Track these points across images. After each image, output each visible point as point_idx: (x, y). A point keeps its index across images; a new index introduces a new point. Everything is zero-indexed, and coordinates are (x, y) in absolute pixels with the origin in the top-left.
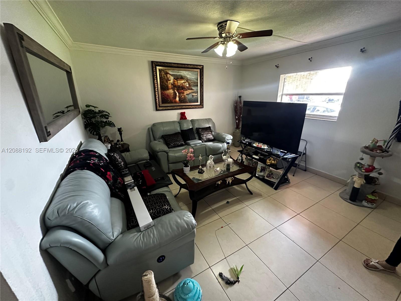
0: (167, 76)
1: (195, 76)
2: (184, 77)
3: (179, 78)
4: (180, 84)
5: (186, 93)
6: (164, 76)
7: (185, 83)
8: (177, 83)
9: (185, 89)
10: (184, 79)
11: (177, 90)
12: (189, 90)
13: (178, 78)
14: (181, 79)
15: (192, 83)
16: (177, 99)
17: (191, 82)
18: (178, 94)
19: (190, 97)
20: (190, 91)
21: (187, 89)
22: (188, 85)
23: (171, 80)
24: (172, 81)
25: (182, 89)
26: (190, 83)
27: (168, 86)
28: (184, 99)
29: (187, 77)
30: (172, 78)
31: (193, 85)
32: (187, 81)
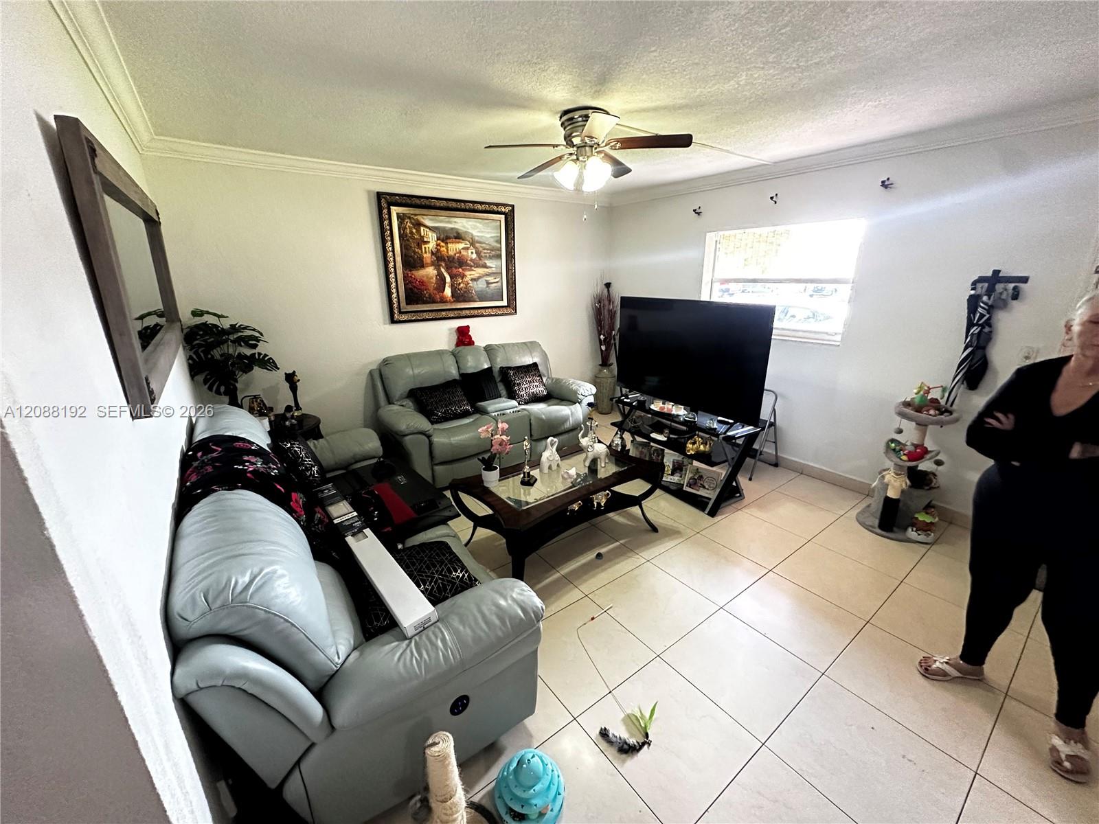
0: (419, 231)
1: (492, 231)
2: (463, 235)
3: (452, 236)
4: (455, 252)
5: (470, 275)
6: (411, 233)
7: (467, 249)
8: (447, 249)
9: (468, 265)
10: (463, 240)
11: (447, 269)
12: (477, 267)
13: (448, 238)
14: (457, 240)
15: (486, 251)
16: (448, 292)
17: (481, 247)
18: (448, 279)
19: (481, 285)
20: (481, 271)
21: (471, 266)
22: (474, 256)
23: (429, 242)
24: (431, 246)
25: (461, 267)
26: (481, 249)
27: (421, 258)
28: (465, 292)
29: (472, 234)
30: (432, 238)
31: (488, 255)
32: (473, 244)
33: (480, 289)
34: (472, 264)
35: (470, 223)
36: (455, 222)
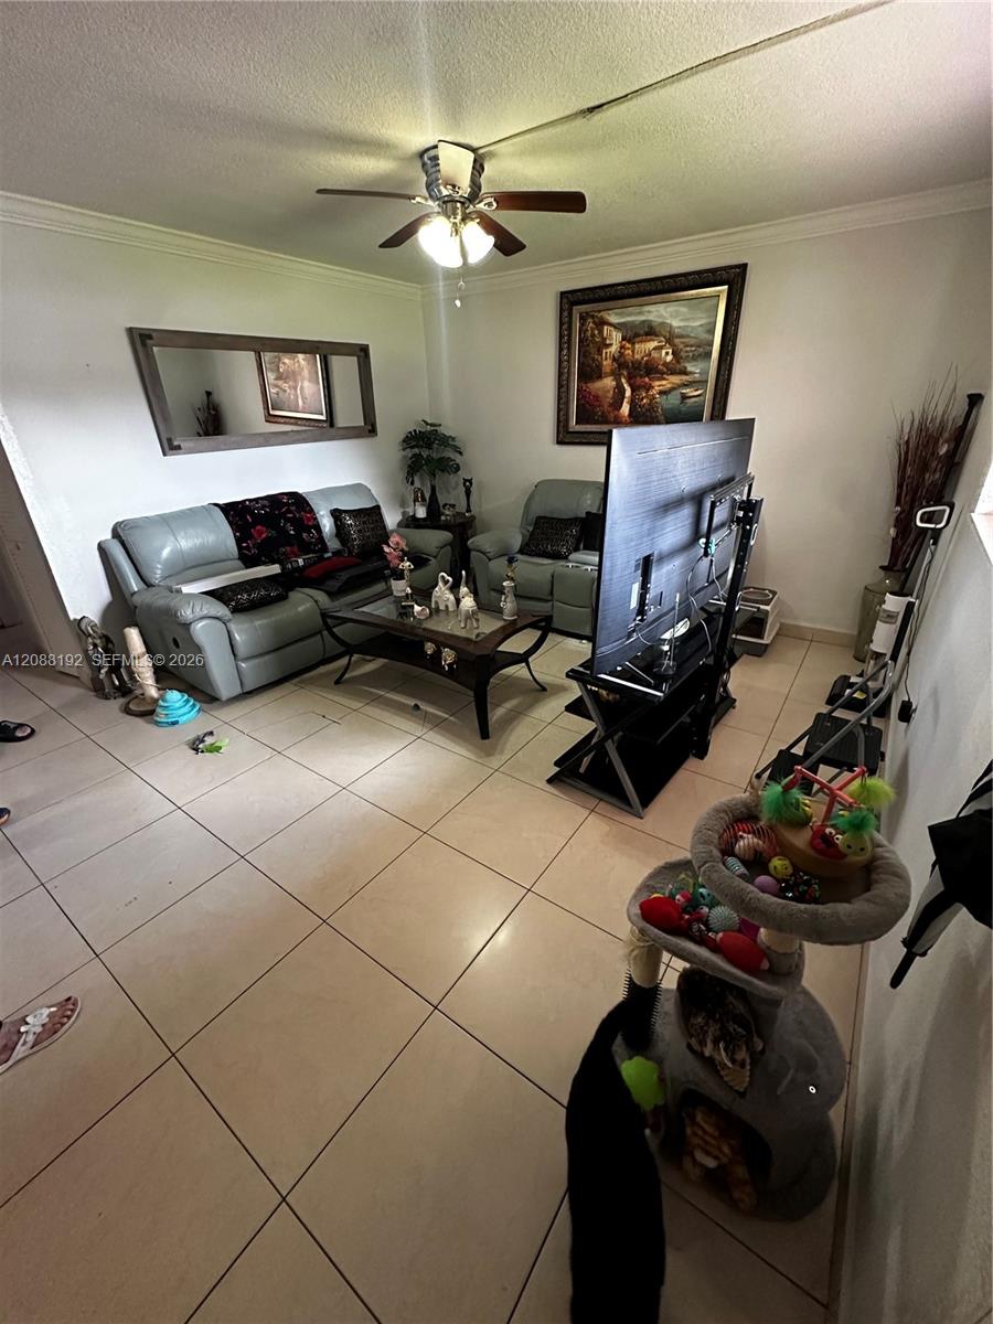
0: (601, 332)
1: (703, 316)
2: (657, 330)
3: (642, 332)
4: (643, 354)
5: (658, 385)
6: (593, 335)
7: (659, 348)
8: (633, 352)
9: (657, 371)
10: (656, 336)
11: (629, 381)
12: (672, 374)
13: (637, 335)
14: (649, 338)
15: (688, 349)
16: (625, 409)
17: (683, 343)
18: (628, 393)
19: (673, 400)
20: (676, 379)
21: (664, 373)
22: (669, 358)
23: (611, 345)
24: (614, 349)
25: (648, 375)
26: (681, 346)
27: (599, 367)
28: (648, 410)
29: (671, 326)
30: (615, 338)
31: (691, 354)
32: (669, 341)
33: (670, 406)
34: (665, 370)
35: (669, 309)
36: (649, 312)
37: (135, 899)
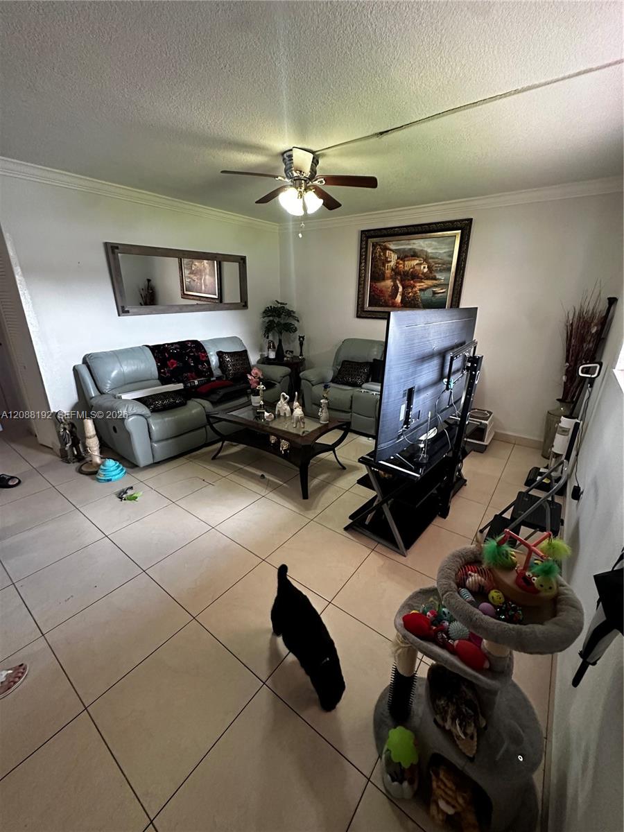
0: (385, 254)
1: (447, 247)
2: (419, 254)
3: (409, 255)
4: (410, 267)
5: (419, 286)
6: (380, 256)
7: (420, 264)
8: (404, 266)
9: (418, 277)
10: (418, 257)
11: (401, 282)
12: (427, 279)
13: (406, 257)
14: (413, 258)
15: (437, 265)
16: (399, 299)
17: (434, 262)
19: (428, 294)
20: (429, 283)
21: (422, 279)
22: (426, 270)
24: (392, 264)
25: (412, 279)
26: (433, 264)
27: (384, 273)
28: (413, 300)
29: (427, 252)
30: (393, 258)
32: (426, 260)
34: (423, 277)
35: (427, 242)
36: (414, 244)
37: (72, 596)
